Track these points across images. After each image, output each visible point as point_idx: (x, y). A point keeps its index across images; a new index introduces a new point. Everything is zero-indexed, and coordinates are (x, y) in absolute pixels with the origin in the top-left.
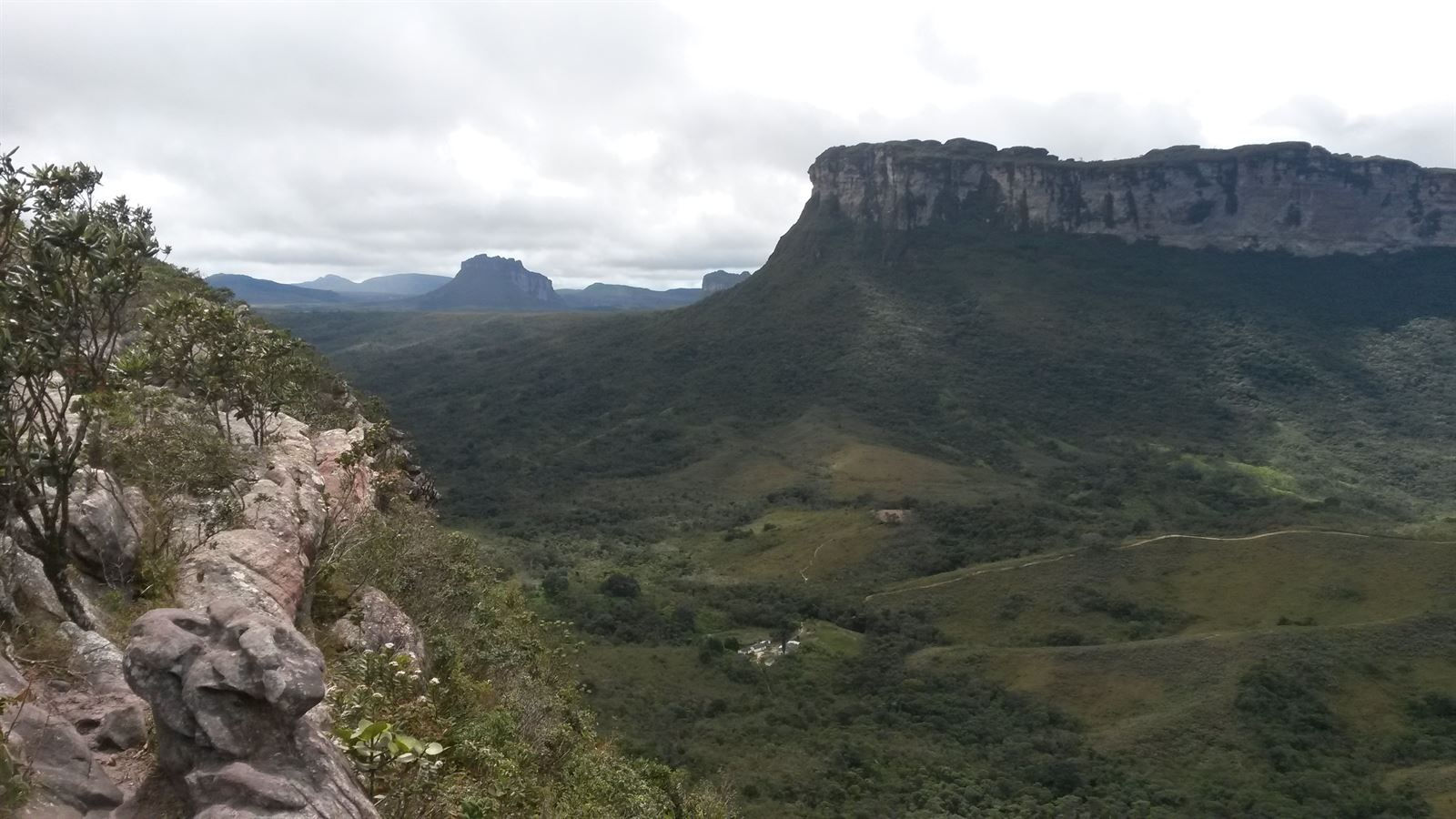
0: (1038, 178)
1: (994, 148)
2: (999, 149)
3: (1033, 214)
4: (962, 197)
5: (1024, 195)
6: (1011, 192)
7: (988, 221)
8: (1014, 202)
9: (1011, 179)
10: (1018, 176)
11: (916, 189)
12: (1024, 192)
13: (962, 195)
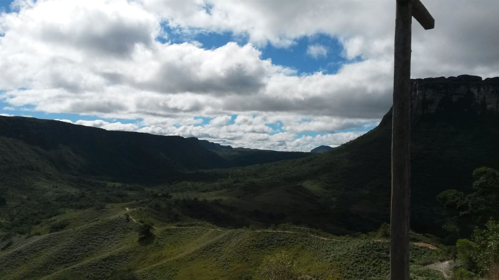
0: (491, 90)
1: (480, 78)
2: (483, 79)
3: (489, 106)
4: (454, 100)
5: (484, 98)
6: (478, 97)
7: (466, 110)
8: (480, 101)
9: (479, 91)
10: (482, 89)
11: (428, 97)
12: (484, 96)
13: (455, 99)
